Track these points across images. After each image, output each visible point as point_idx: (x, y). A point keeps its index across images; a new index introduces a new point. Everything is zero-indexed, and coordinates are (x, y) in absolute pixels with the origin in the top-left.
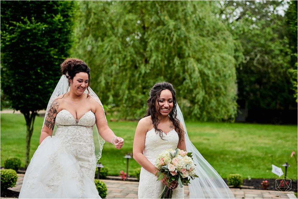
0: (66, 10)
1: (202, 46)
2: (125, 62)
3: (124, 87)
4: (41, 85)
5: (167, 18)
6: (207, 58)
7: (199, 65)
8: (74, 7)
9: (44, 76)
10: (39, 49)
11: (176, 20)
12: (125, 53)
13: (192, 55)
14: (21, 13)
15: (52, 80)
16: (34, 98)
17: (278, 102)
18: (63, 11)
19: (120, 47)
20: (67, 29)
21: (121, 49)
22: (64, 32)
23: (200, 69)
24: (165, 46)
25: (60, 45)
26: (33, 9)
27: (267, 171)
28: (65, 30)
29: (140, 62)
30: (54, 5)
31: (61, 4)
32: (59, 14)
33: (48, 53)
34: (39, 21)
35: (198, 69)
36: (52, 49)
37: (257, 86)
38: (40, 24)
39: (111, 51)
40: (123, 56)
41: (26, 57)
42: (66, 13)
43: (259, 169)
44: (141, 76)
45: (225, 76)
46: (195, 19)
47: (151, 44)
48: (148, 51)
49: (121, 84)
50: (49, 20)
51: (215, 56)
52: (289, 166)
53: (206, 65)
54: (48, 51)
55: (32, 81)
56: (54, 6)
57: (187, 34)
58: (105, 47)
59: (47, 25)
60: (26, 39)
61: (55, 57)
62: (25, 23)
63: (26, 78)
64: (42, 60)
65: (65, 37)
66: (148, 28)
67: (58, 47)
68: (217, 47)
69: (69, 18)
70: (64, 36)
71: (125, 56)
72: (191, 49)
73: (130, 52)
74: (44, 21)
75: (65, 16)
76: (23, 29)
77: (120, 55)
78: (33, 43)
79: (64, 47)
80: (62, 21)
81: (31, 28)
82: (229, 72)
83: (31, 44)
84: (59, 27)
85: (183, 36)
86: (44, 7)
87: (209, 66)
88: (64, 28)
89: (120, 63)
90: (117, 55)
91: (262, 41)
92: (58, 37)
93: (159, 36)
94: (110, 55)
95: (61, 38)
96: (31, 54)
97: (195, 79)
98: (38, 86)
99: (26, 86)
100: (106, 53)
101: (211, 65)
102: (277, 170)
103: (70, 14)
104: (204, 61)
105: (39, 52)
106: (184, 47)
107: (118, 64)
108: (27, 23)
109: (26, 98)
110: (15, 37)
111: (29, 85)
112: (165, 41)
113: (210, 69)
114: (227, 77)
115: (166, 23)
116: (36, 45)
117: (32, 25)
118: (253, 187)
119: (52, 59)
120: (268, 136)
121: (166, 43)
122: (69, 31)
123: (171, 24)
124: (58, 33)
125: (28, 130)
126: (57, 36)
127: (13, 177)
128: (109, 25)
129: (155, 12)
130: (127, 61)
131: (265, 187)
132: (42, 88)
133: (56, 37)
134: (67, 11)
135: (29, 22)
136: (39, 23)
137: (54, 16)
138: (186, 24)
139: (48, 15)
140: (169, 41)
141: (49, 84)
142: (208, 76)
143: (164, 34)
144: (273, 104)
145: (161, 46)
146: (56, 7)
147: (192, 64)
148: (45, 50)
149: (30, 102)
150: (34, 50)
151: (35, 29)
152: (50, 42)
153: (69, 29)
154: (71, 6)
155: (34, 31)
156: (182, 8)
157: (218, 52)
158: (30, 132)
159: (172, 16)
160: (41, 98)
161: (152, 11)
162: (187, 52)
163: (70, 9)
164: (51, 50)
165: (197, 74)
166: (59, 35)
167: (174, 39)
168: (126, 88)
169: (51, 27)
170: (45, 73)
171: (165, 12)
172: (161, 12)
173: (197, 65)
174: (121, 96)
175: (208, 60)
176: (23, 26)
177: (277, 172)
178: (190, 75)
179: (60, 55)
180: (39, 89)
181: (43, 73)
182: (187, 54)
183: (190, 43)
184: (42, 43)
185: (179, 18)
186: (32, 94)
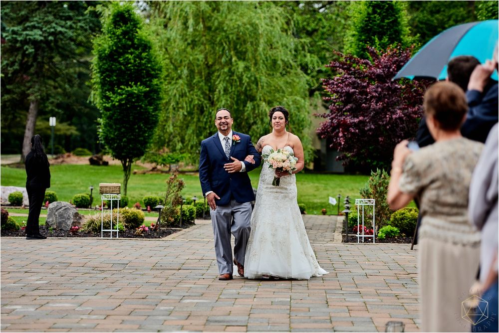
2: (192, 107)
5: (234, 58)
12: (192, 97)
13: (264, 98)
19: (186, 90)
59: (147, 88)
60: (132, 100)
65: (158, 95)
67: (153, 105)
71: (192, 99)
76: (130, 92)
79: (157, 104)
83: (136, 104)
84: (155, 88)
92: (154, 97)
96: (135, 112)
98: (139, 137)
105: (141, 110)
106: (255, 90)
110: (124, 98)
111: (132, 137)
115: (234, 63)
116: (140, 105)
119: (151, 116)
121: (235, 86)
122: (160, 90)
123: (241, 65)
124: (154, 93)
132: (142, 139)
136: (143, 87)
138: (256, 64)
145: (230, 89)
158: (127, 177)
159: (242, 56)
162: (259, 95)
168: (192, 133)
169: (150, 89)
170: (145, 127)
179: (155, 111)
182: (258, 98)
183: (261, 85)
185: (248, 59)
186: (134, 144)
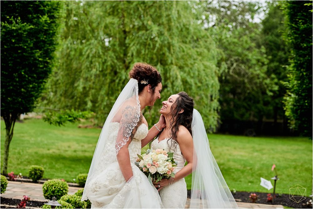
0: (52, 10)
1: (185, 53)
2: (105, 67)
3: (103, 92)
4: (24, 88)
5: (150, 23)
6: (190, 66)
7: (182, 73)
8: (60, 8)
9: (28, 78)
10: (24, 50)
11: (159, 25)
12: (106, 58)
13: (175, 62)
14: (6, 12)
15: (36, 83)
16: (16, 101)
17: (252, 113)
18: (49, 12)
19: (100, 51)
20: (53, 30)
21: (101, 53)
22: (50, 33)
23: (183, 77)
24: (147, 52)
25: (45, 47)
26: (19, 8)
27: (250, 184)
28: (51, 32)
29: (121, 67)
30: (40, 5)
31: (47, 5)
32: (46, 14)
33: (33, 55)
34: (24, 21)
35: (181, 76)
36: (38, 50)
37: (231, 96)
38: (26, 25)
39: (91, 55)
40: (103, 61)
41: (10, 58)
42: (52, 14)
43: (240, 181)
44: (121, 82)
45: (207, 85)
46: (178, 25)
47: (133, 49)
48: (129, 57)
49: (100, 89)
50: (35, 20)
51: (198, 64)
52: (279, 179)
53: (189, 73)
54: (33, 53)
55: (15, 84)
56: (40, 7)
57: (170, 40)
58: (85, 50)
59: (33, 25)
60: (11, 39)
61: (40, 59)
62: (10, 23)
63: (8, 80)
64: (27, 63)
65: (51, 39)
66: (129, 32)
67: (43, 49)
68: (200, 54)
69: (55, 20)
70: (49, 38)
71: (106, 60)
72: (174, 56)
73: (110, 57)
74: (30, 21)
75: (52, 17)
76: (8, 29)
77: (100, 60)
78: (18, 44)
79: (49, 49)
80: (49, 22)
81: (17, 28)
82: (212, 81)
83: (16, 45)
84: (45, 28)
85: (166, 42)
86: (30, 7)
87: (192, 75)
88: (50, 30)
89: (99, 68)
90: (97, 59)
91: (240, 50)
92: (44, 39)
93: (141, 41)
94: (90, 59)
95: (46, 40)
96: (16, 55)
97: (177, 87)
98: (20, 89)
99: (9, 88)
100: (85, 57)
101: (194, 74)
102: (266, 183)
103: (56, 15)
104: (187, 69)
105: (24, 54)
106: (167, 54)
107: (98, 69)
108: (13, 23)
109: (8, 101)
111: (11, 88)
112: (147, 47)
113: (192, 77)
114: (210, 86)
115: (148, 27)
116: (21, 47)
117: (17, 25)
118: (240, 200)
119: (37, 62)
120: (243, 148)
121: (148, 49)
122: (55, 33)
123: (155, 29)
124: (44, 35)
125: (8, 134)
126: (43, 37)
127: (4, 183)
128: (89, 28)
129: (137, 16)
130: (107, 66)
131: (254, 201)
132: (25, 91)
133: (41, 38)
134: (53, 12)
135: (14, 22)
136: (25, 23)
137: (40, 16)
138: (169, 29)
139: (35, 16)
140: (152, 46)
141: (32, 88)
142: (191, 85)
143: (147, 39)
144: (247, 115)
145: (143, 52)
146: (42, 8)
147: (175, 71)
148: (30, 51)
149: (11, 106)
150: (19, 51)
151: (20, 29)
152: (35, 44)
153: (54, 31)
154: (57, 7)
155: (20, 31)
156: (167, 13)
157: (201, 61)
158: (9, 137)
159: (156, 20)
160: (24, 102)
161: (135, 15)
162: (170, 59)
163: (57, 10)
164: (36, 52)
165: (179, 83)
166: (45, 37)
167: (157, 45)
168: (104, 93)
169: (37, 27)
171: (149, 17)
172: (144, 17)
173: (180, 73)
174: (100, 102)
175: (191, 68)
176: (8, 26)
177: (266, 185)
178: (172, 83)
179: (44, 58)
180: (21, 92)
181: (27, 76)
182: (169, 61)
183: (173, 50)
184: (27, 44)
185: (163, 24)
186: (14, 97)
